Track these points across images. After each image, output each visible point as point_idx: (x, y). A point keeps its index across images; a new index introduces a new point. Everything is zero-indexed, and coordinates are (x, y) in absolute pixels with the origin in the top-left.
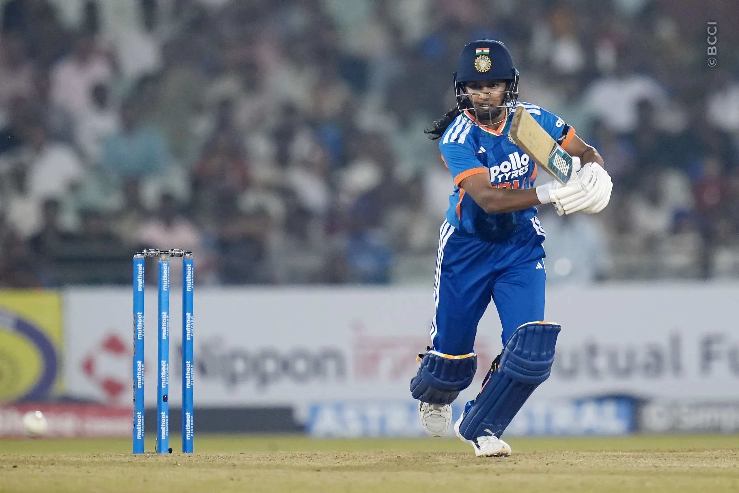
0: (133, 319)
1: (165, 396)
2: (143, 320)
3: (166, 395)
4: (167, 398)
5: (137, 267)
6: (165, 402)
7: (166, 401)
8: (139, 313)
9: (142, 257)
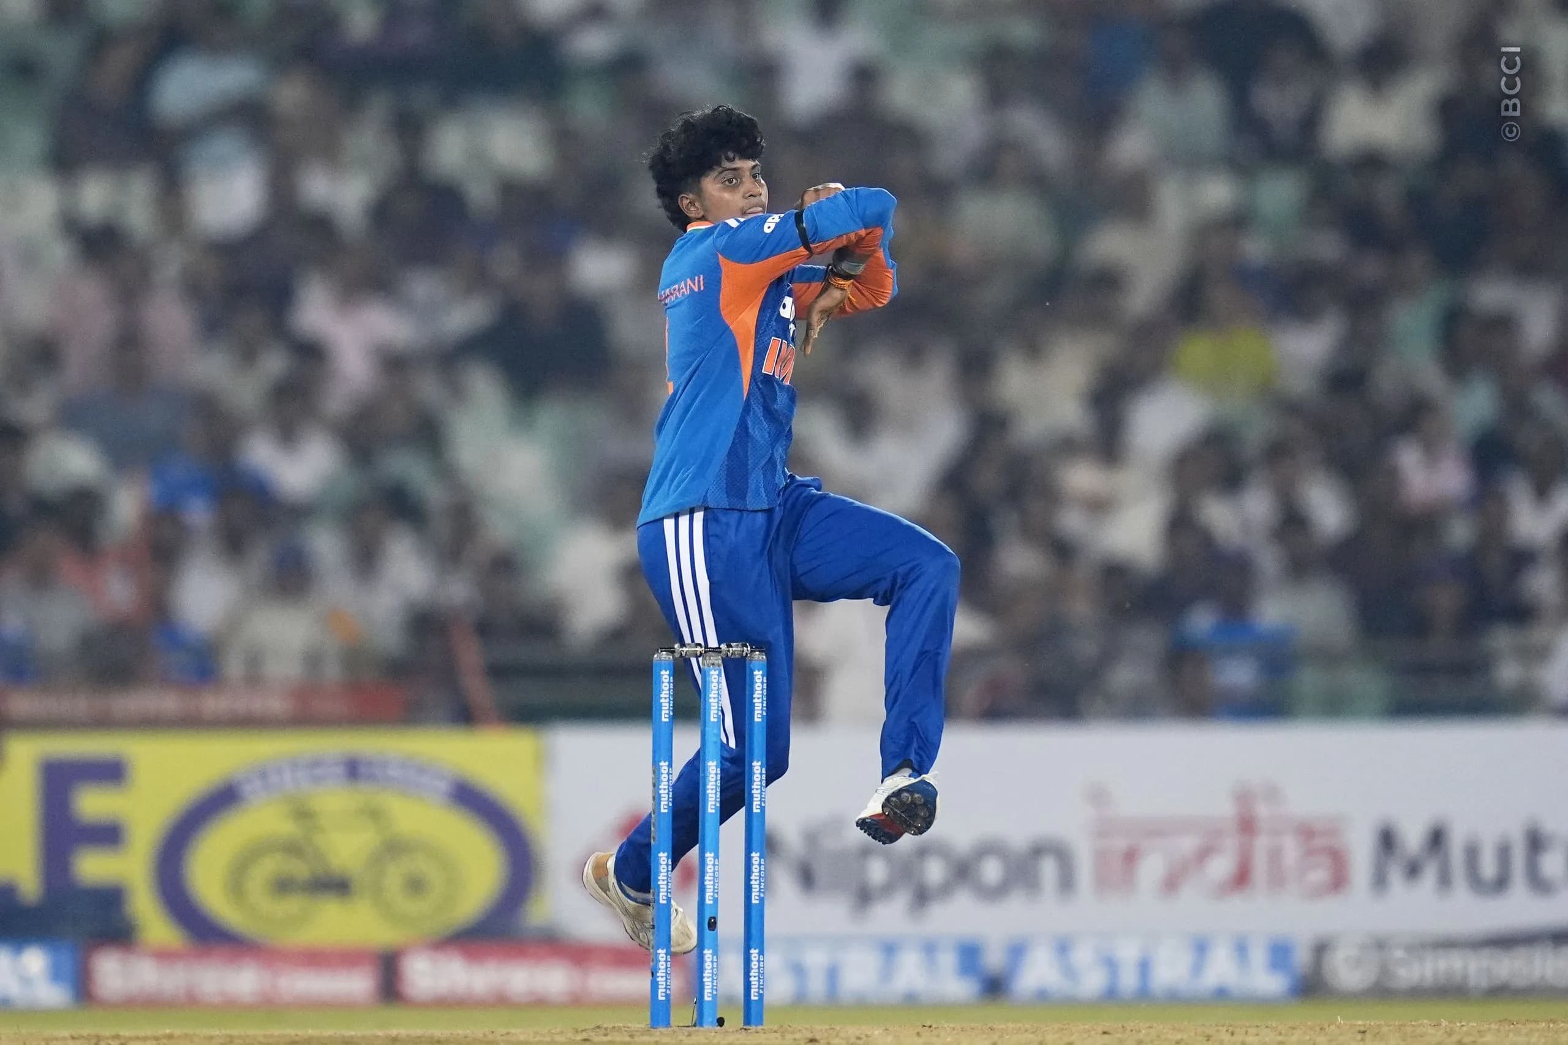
0: (651, 775)
1: (712, 921)
2: (670, 776)
3: (714, 918)
4: (715, 923)
5: (660, 676)
6: (710, 930)
7: (713, 930)
8: (662, 764)
9: (669, 658)
